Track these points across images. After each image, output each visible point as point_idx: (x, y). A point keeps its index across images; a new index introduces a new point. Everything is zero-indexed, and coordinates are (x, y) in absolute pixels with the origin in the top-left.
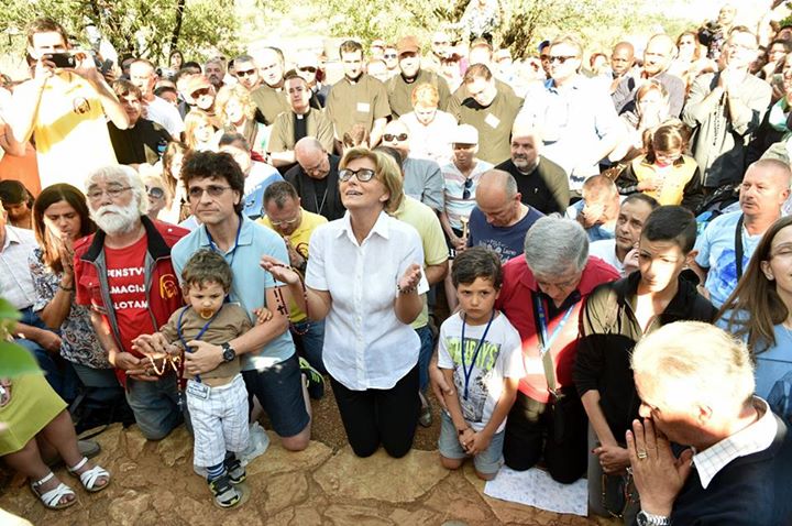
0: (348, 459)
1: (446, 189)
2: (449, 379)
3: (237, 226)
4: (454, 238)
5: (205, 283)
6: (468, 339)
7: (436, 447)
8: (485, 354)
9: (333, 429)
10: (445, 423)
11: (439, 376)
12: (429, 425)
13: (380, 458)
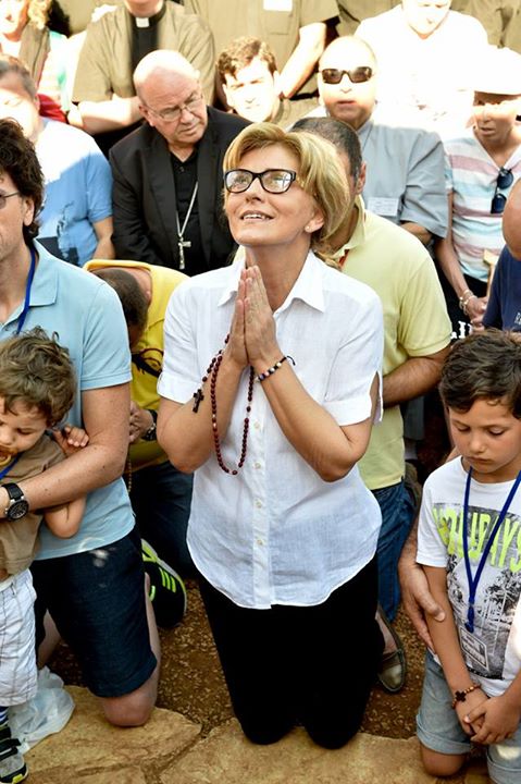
0: (231, 747)
1: (454, 192)
2: (437, 589)
3: (28, 268)
4: (468, 298)
5: (19, 405)
6: (475, 509)
7: (412, 732)
8: (507, 539)
9: (201, 689)
10: (431, 676)
11: (417, 583)
12: (400, 690)
13: (295, 749)
